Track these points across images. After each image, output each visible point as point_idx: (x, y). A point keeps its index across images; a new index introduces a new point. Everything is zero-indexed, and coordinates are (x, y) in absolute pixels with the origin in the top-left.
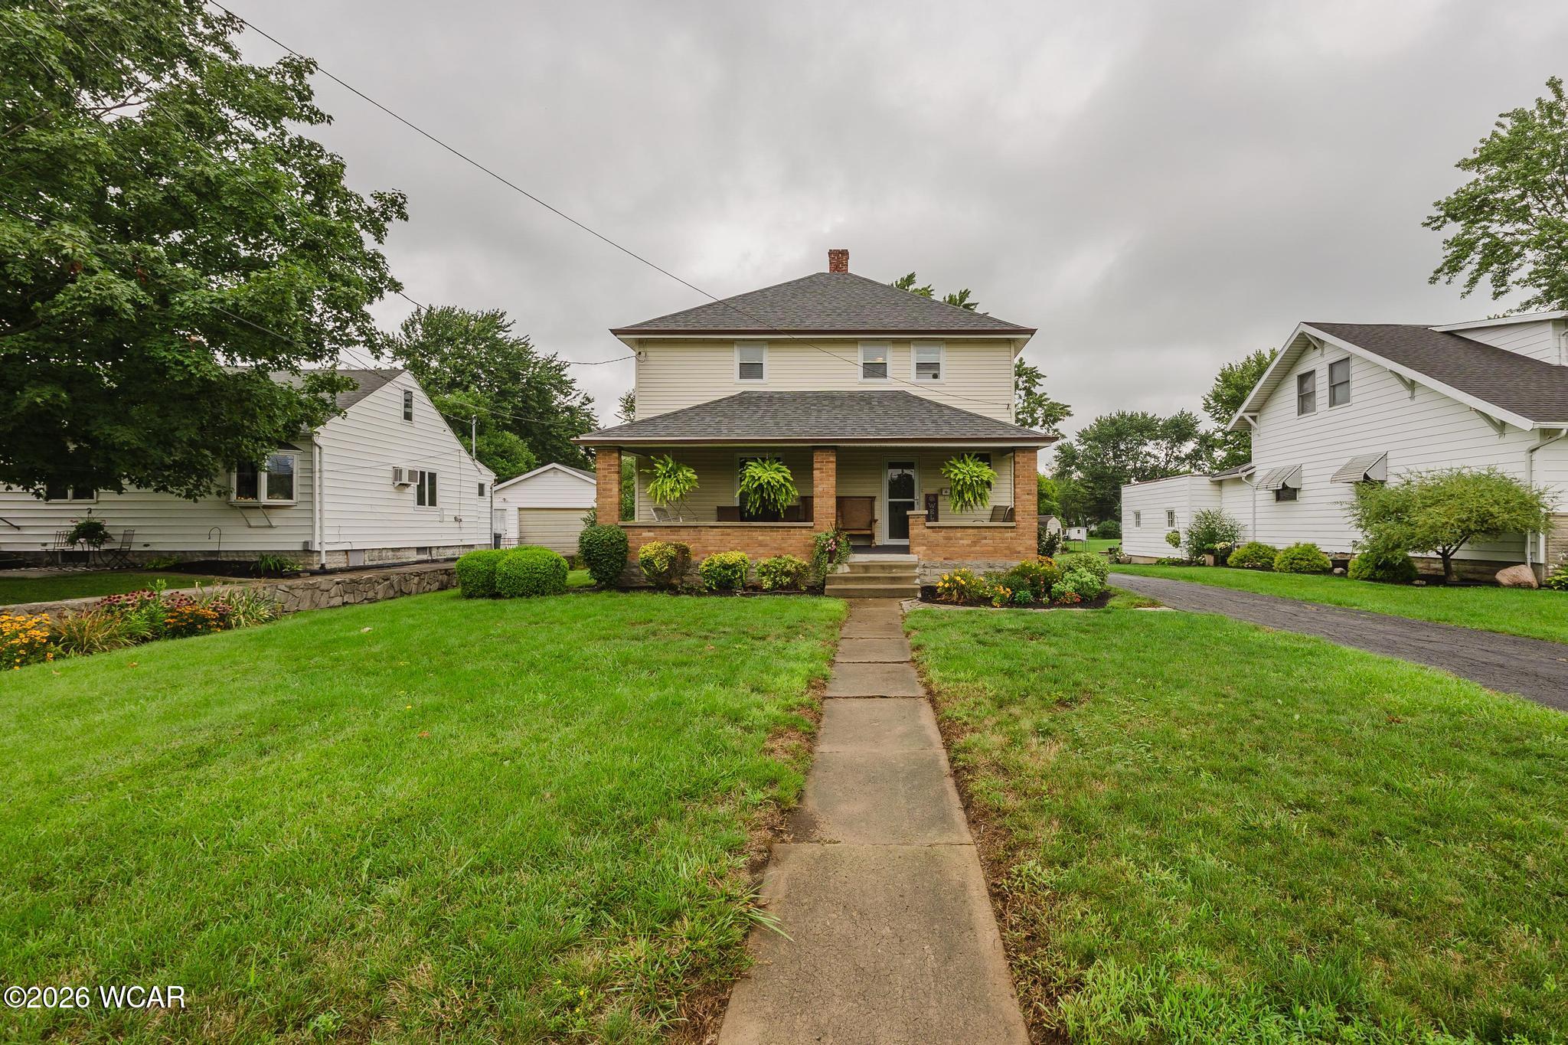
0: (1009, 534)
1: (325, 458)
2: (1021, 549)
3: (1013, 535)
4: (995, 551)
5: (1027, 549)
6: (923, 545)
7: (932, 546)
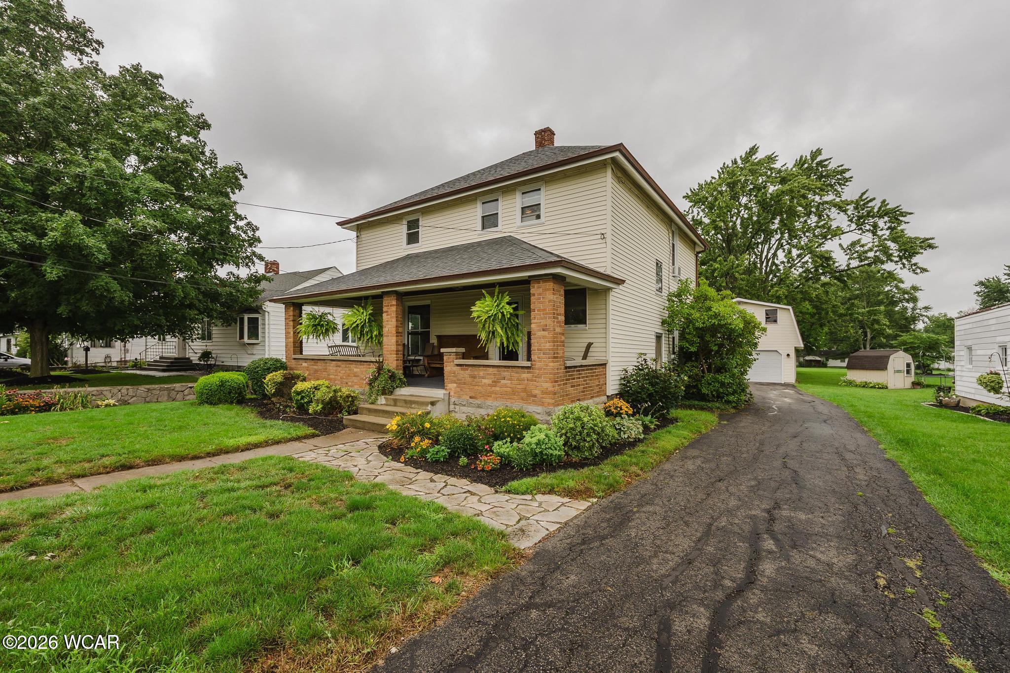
0: (525, 375)
1: (271, 318)
2: (536, 392)
3: (528, 376)
4: (514, 393)
5: (543, 393)
6: (455, 382)
7: (460, 383)
